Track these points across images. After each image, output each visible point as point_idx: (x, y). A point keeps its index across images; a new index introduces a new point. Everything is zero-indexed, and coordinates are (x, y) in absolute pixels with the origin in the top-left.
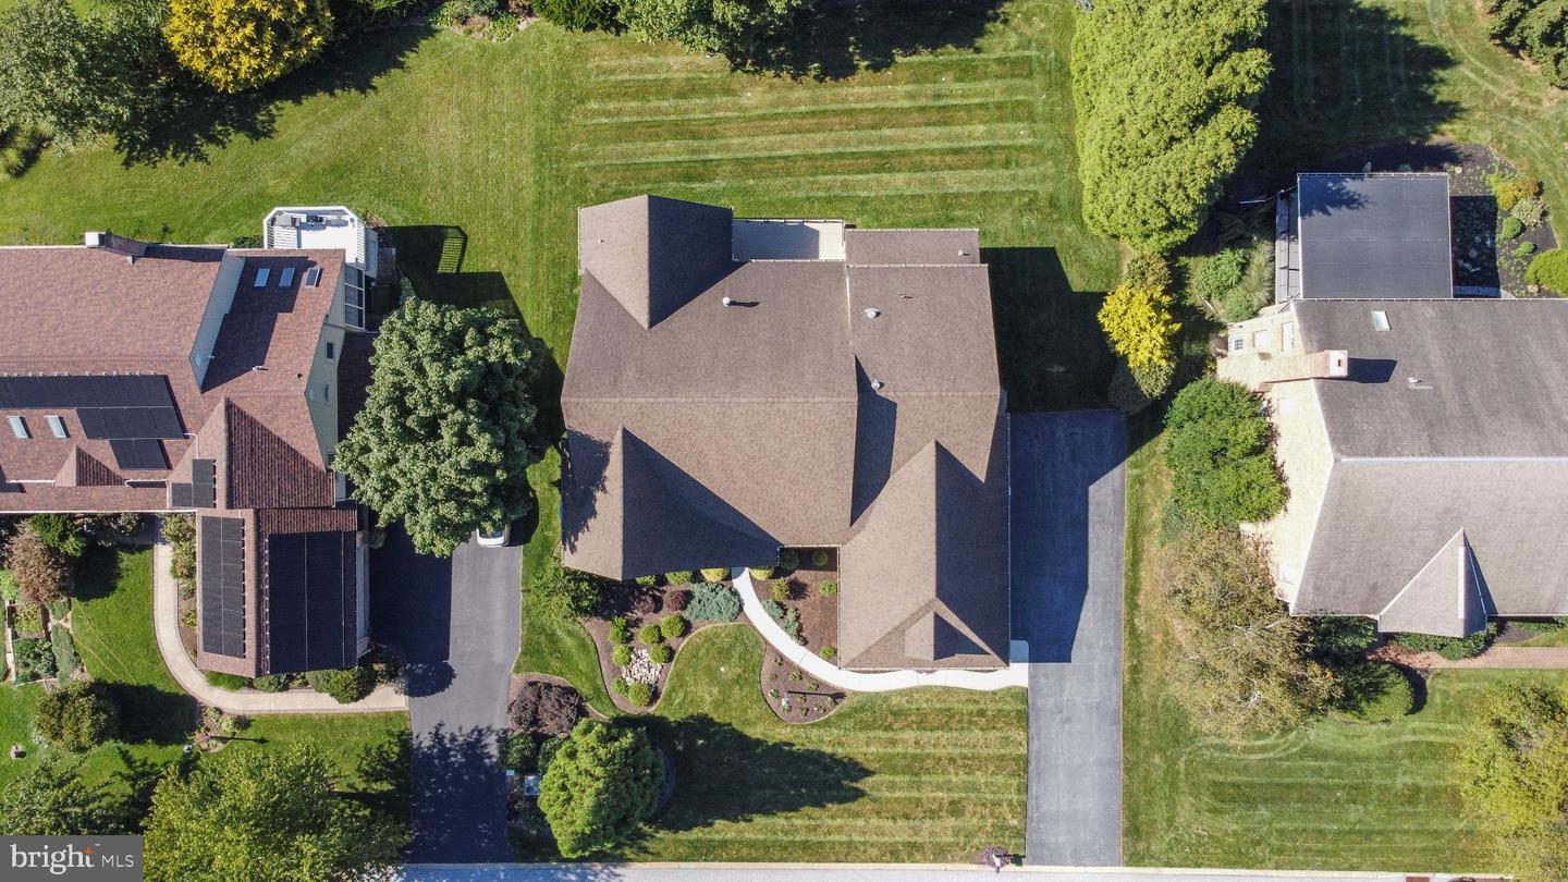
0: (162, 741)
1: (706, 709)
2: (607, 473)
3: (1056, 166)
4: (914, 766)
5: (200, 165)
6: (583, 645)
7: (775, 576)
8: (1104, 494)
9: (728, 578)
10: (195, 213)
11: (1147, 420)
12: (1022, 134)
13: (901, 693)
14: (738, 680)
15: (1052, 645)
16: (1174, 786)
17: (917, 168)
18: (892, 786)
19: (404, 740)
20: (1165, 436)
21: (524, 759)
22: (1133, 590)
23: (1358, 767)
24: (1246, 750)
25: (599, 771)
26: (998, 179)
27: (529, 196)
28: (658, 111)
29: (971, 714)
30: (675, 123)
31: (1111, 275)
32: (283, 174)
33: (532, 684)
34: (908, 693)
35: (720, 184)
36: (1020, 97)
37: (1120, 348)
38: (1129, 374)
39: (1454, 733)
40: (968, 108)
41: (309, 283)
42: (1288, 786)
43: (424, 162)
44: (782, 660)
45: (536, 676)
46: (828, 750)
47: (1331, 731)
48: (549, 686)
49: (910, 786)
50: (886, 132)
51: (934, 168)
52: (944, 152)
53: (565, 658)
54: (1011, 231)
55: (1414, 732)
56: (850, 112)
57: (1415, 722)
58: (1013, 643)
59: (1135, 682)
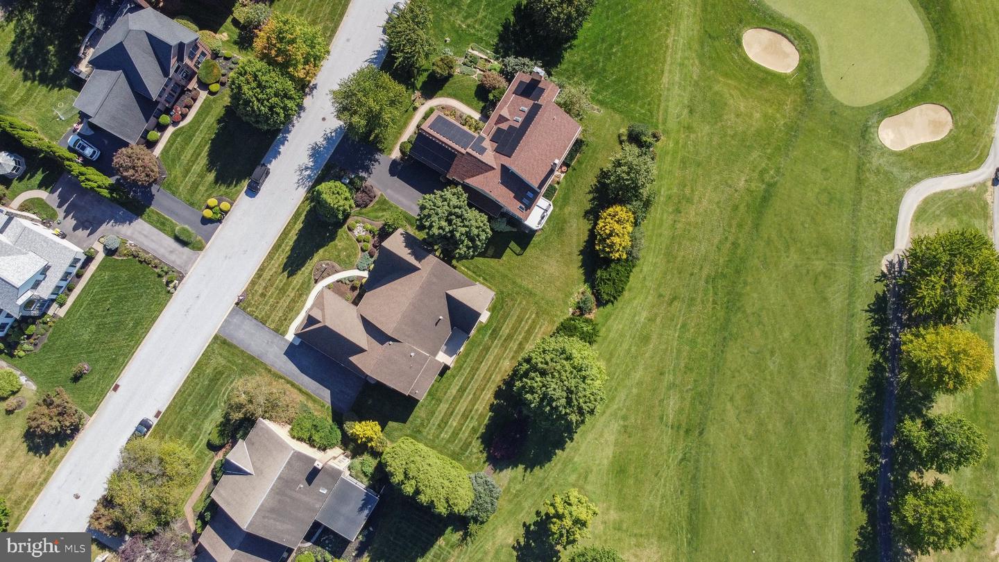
0: (424, 83)
1: (336, 241)
2: (413, 257)
3: (430, 439)
4: (283, 291)
5: (587, 190)
6: (377, 217)
7: (361, 285)
8: (325, 394)
9: (369, 271)
10: (574, 181)
11: (339, 418)
12: (445, 435)
13: (306, 300)
14: (339, 256)
15: (292, 352)
16: (229, 361)
17: (455, 398)
18: (281, 281)
19: (382, 151)
20: (331, 421)
21: (354, 182)
22: (293, 385)
23: (202, 417)
24: (227, 389)
25: (336, 206)
26: (436, 420)
27: (519, 280)
28: (520, 334)
29: (287, 316)
30: (513, 336)
31: (388, 436)
32: (570, 213)
33: (375, 197)
34: (304, 302)
35: (486, 338)
36: (456, 442)
37: (363, 423)
38: (355, 421)
39: (194, 450)
40: (463, 424)
41: (520, 207)
42: (209, 394)
43: (548, 256)
44: (337, 272)
45: (377, 199)
46: (303, 269)
47: (217, 416)
48: (371, 201)
49: (278, 286)
50: (471, 396)
51: (451, 403)
52: (454, 409)
53: (376, 211)
54: (419, 413)
55: (202, 440)
56: (483, 390)
57: (205, 441)
58: (300, 340)
59: (266, 369)
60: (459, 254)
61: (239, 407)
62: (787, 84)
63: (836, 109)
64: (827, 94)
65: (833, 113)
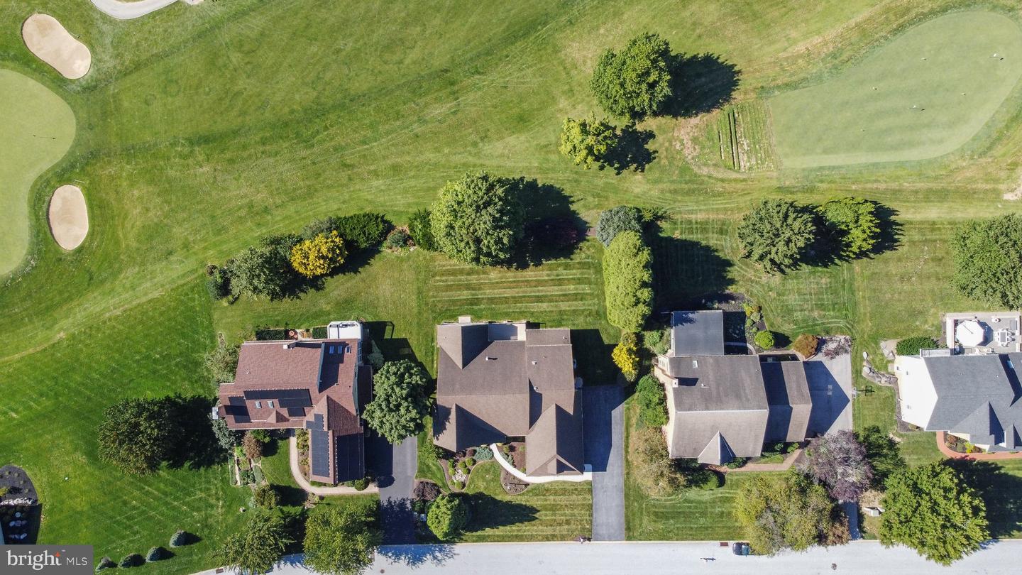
0: (294, 505)
1: (482, 490)
2: (450, 417)
3: (598, 300)
4: (553, 508)
5: (298, 300)
6: (439, 469)
7: (505, 444)
8: (617, 414)
9: (489, 445)
10: (297, 318)
11: (629, 390)
12: (586, 289)
13: (548, 483)
14: (493, 480)
15: (600, 466)
16: (641, 513)
17: (551, 301)
18: (546, 515)
19: (378, 503)
20: (637, 394)
21: (421, 509)
22: (627, 447)
23: (703, 506)
24: (666, 500)
25: (449, 512)
26: (578, 305)
27: (415, 311)
28: (460, 280)
29: (572, 490)
30: (466, 285)
31: (617, 337)
32: (328, 303)
33: (422, 482)
34: (551, 483)
35: (483, 306)
36: (586, 276)
37: (619, 366)
38: (623, 374)
39: (733, 493)
40: (568, 280)
41: (348, 352)
42: (679, 512)
43: (378, 299)
44: (507, 473)
45: (423, 479)
46: (524, 503)
47: (693, 493)
48: (427, 483)
49: (552, 515)
50: (540, 288)
51: (556, 301)
52: (560, 295)
53: (433, 473)
54: (582, 323)
55: (721, 493)
56: (527, 281)
57: (721, 490)
58: (585, 465)
59: (628, 478)
60: (421, 379)
61: (672, 481)
62: (90, 183)
63: (86, 126)
64: (77, 143)
65: (91, 127)
